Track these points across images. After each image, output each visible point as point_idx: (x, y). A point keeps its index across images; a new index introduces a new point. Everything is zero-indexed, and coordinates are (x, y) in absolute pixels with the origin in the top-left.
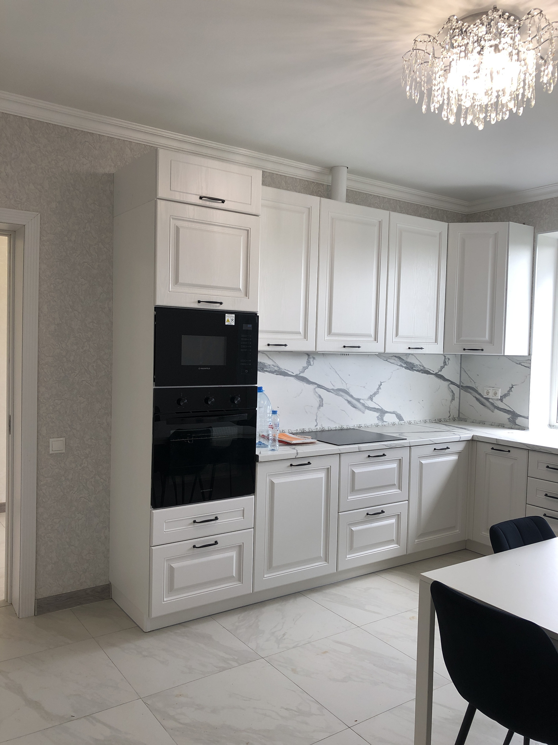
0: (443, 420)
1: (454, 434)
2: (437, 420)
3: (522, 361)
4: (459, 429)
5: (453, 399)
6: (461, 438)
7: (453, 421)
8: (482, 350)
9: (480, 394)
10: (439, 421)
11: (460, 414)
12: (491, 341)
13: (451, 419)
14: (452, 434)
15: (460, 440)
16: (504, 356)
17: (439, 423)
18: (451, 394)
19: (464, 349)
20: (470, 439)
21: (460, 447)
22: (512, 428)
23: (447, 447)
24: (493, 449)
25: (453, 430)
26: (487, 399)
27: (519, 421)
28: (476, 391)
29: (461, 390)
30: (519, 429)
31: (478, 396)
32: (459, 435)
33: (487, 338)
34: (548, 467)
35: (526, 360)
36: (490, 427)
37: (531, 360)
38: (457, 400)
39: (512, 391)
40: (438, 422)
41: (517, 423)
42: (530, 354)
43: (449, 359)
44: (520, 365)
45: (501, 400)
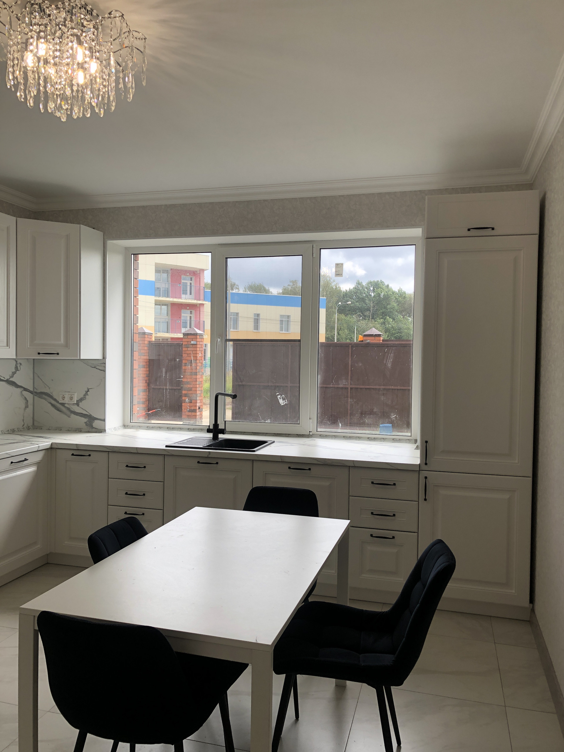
0: (16, 430)
1: (31, 443)
2: (10, 430)
3: (97, 365)
4: (36, 438)
5: (27, 407)
6: (40, 447)
7: (28, 430)
8: (58, 354)
9: (55, 400)
10: (13, 432)
11: (35, 422)
12: (67, 345)
13: (25, 428)
14: (30, 444)
15: (38, 450)
16: (80, 360)
17: (13, 433)
18: (24, 401)
19: (39, 354)
20: (48, 447)
21: (39, 457)
22: (89, 432)
23: (25, 459)
24: (73, 455)
25: (29, 440)
26: (63, 404)
27: (96, 424)
28: (52, 397)
29: (36, 397)
30: (96, 432)
31: (53, 402)
32: (38, 445)
33: (62, 341)
34: (127, 466)
35: (101, 364)
36: (67, 433)
37: (105, 364)
38: (31, 407)
39: (88, 395)
40: (11, 432)
41: (94, 426)
42: (104, 357)
43: (21, 364)
44: (95, 369)
45: (77, 404)
